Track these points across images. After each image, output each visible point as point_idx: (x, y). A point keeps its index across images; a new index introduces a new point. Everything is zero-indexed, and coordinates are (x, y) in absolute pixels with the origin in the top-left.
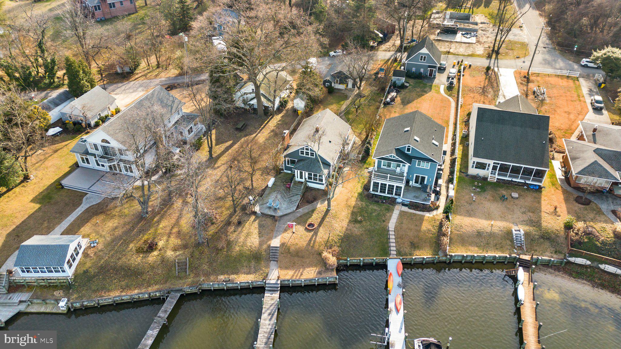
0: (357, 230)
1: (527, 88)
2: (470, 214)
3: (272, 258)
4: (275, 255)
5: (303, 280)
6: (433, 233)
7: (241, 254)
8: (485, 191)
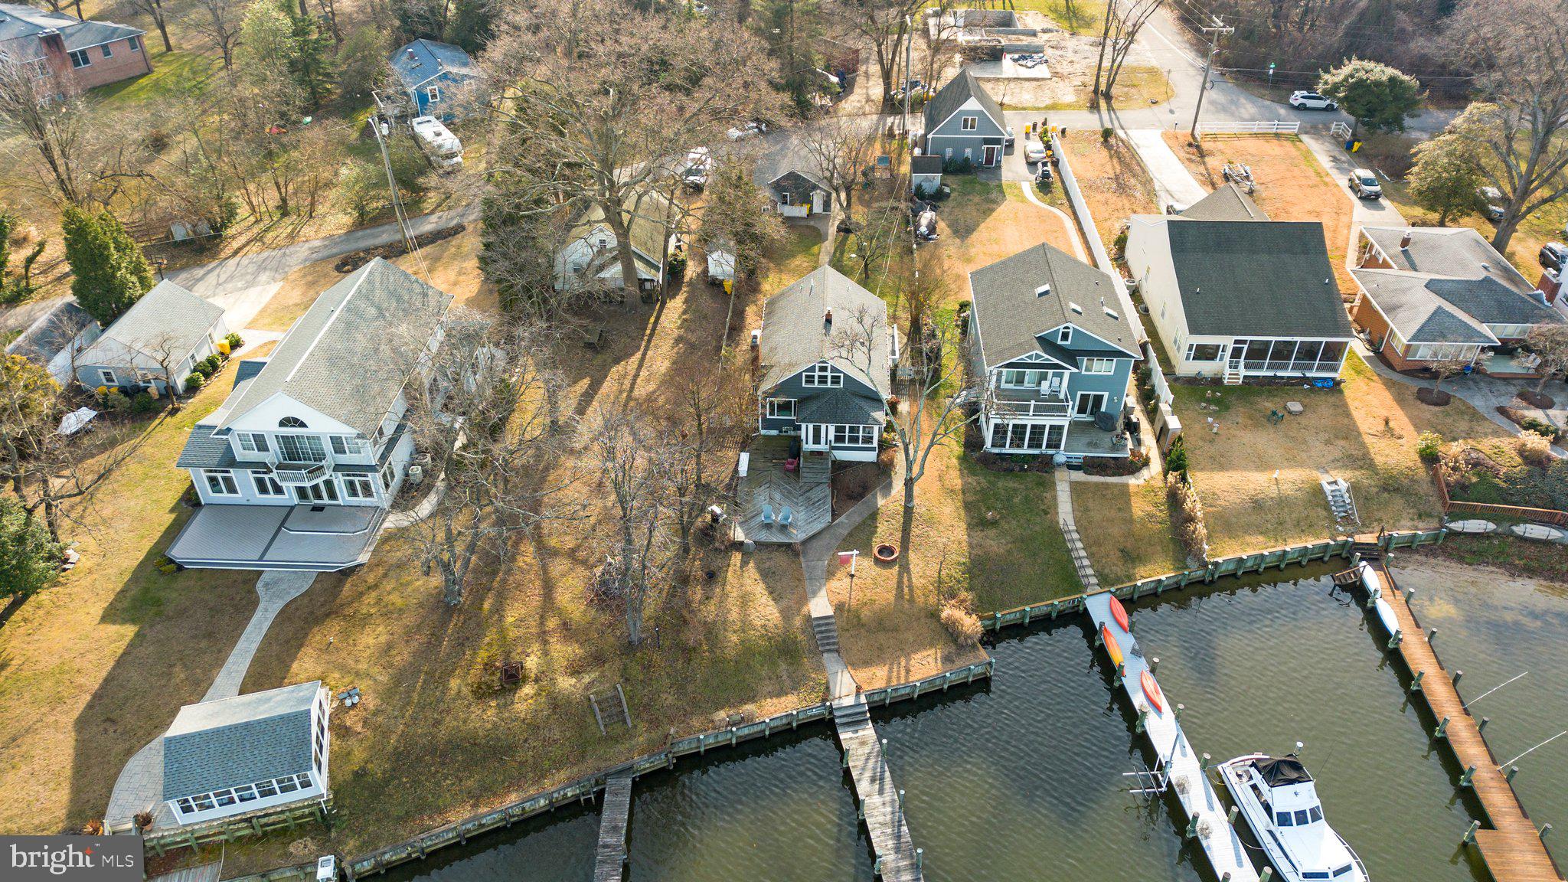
0: (994, 544)
1: (1207, 169)
2: (1221, 463)
3: (823, 645)
4: (828, 638)
5: (918, 684)
6: (1160, 520)
7: (748, 651)
8: (1227, 408)
